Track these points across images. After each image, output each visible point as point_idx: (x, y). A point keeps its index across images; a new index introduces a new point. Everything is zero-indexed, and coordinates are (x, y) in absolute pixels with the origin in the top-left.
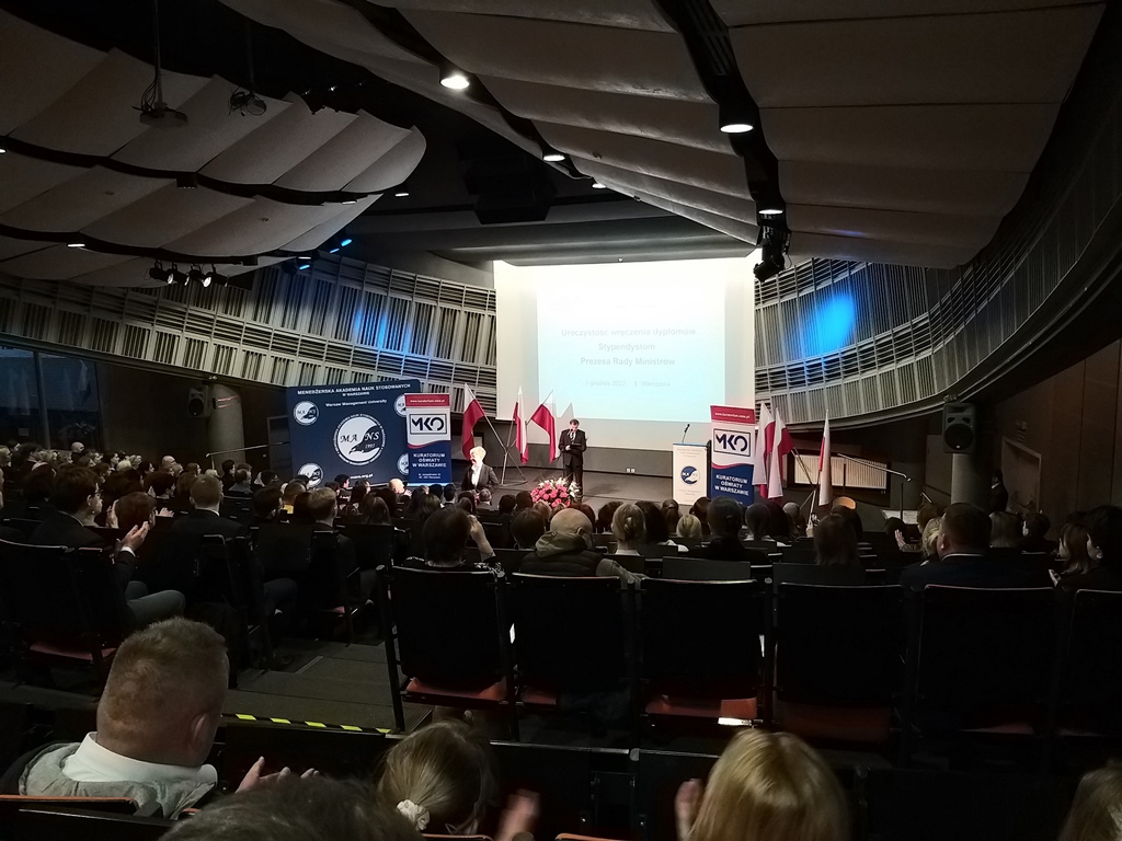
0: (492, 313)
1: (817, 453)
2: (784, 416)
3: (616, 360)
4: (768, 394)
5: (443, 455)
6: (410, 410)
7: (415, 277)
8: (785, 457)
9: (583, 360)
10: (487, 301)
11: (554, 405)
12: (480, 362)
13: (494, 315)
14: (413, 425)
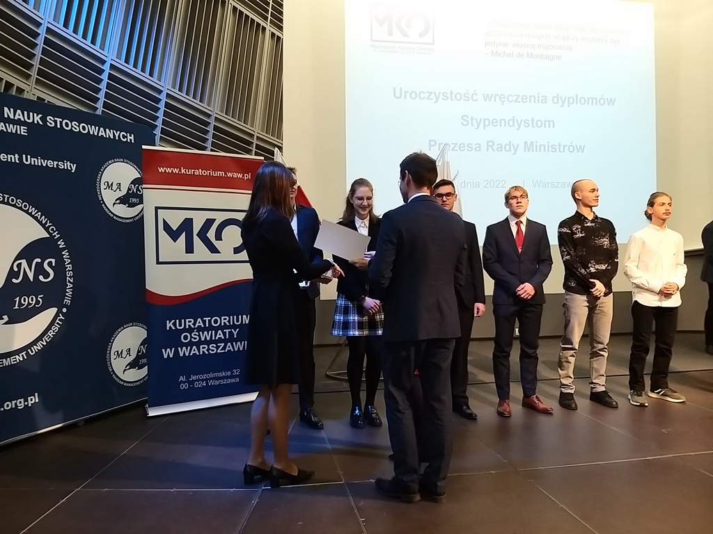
0: (276, 32)
3: (490, 145)
6: (154, 196)
9: (432, 144)
13: (280, 35)
14: (164, 237)
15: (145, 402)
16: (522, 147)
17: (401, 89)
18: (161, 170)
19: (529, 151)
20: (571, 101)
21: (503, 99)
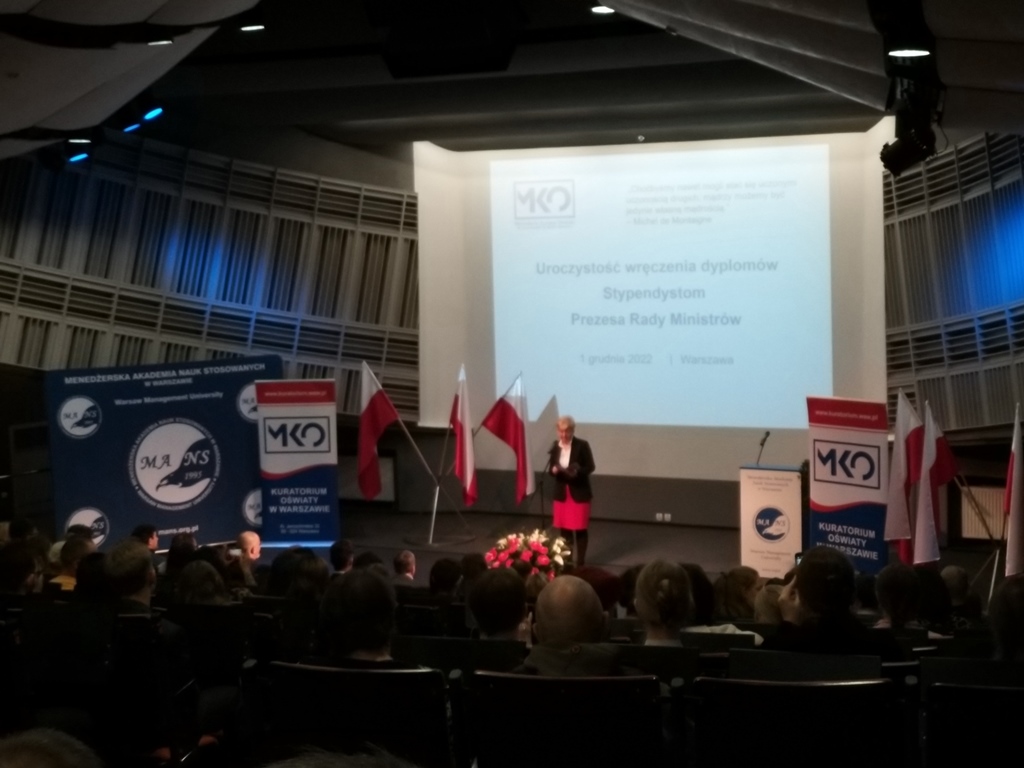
0: (410, 236)
1: (1000, 482)
2: (940, 417)
3: (634, 318)
4: (910, 378)
5: (324, 491)
6: (267, 411)
7: (273, 174)
8: (943, 491)
9: (575, 318)
10: (403, 213)
11: (523, 400)
12: (389, 325)
13: (414, 238)
14: (269, 437)
17: (544, 264)
19: (677, 324)
20: (724, 267)
21: (646, 268)
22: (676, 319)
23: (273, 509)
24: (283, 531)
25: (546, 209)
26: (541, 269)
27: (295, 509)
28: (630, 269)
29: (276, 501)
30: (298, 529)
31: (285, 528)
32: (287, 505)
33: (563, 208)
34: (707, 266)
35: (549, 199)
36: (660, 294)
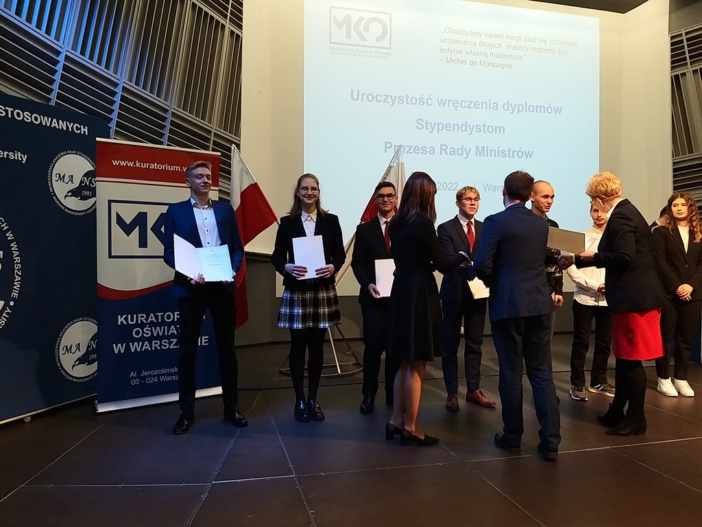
0: (236, 30)
6: (108, 189)
9: (388, 146)
10: (230, 2)
13: (239, 33)
14: (117, 230)
15: (95, 398)
16: (473, 152)
17: (358, 91)
18: (115, 163)
19: (480, 156)
20: (521, 108)
21: (456, 104)
22: (481, 151)
23: (119, 348)
24: (135, 382)
25: (363, 39)
26: (355, 97)
27: (156, 344)
28: (441, 103)
29: (125, 334)
30: (158, 376)
31: (139, 377)
32: (143, 339)
33: (379, 39)
34: (508, 106)
35: (366, 29)
36: (466, 128)
